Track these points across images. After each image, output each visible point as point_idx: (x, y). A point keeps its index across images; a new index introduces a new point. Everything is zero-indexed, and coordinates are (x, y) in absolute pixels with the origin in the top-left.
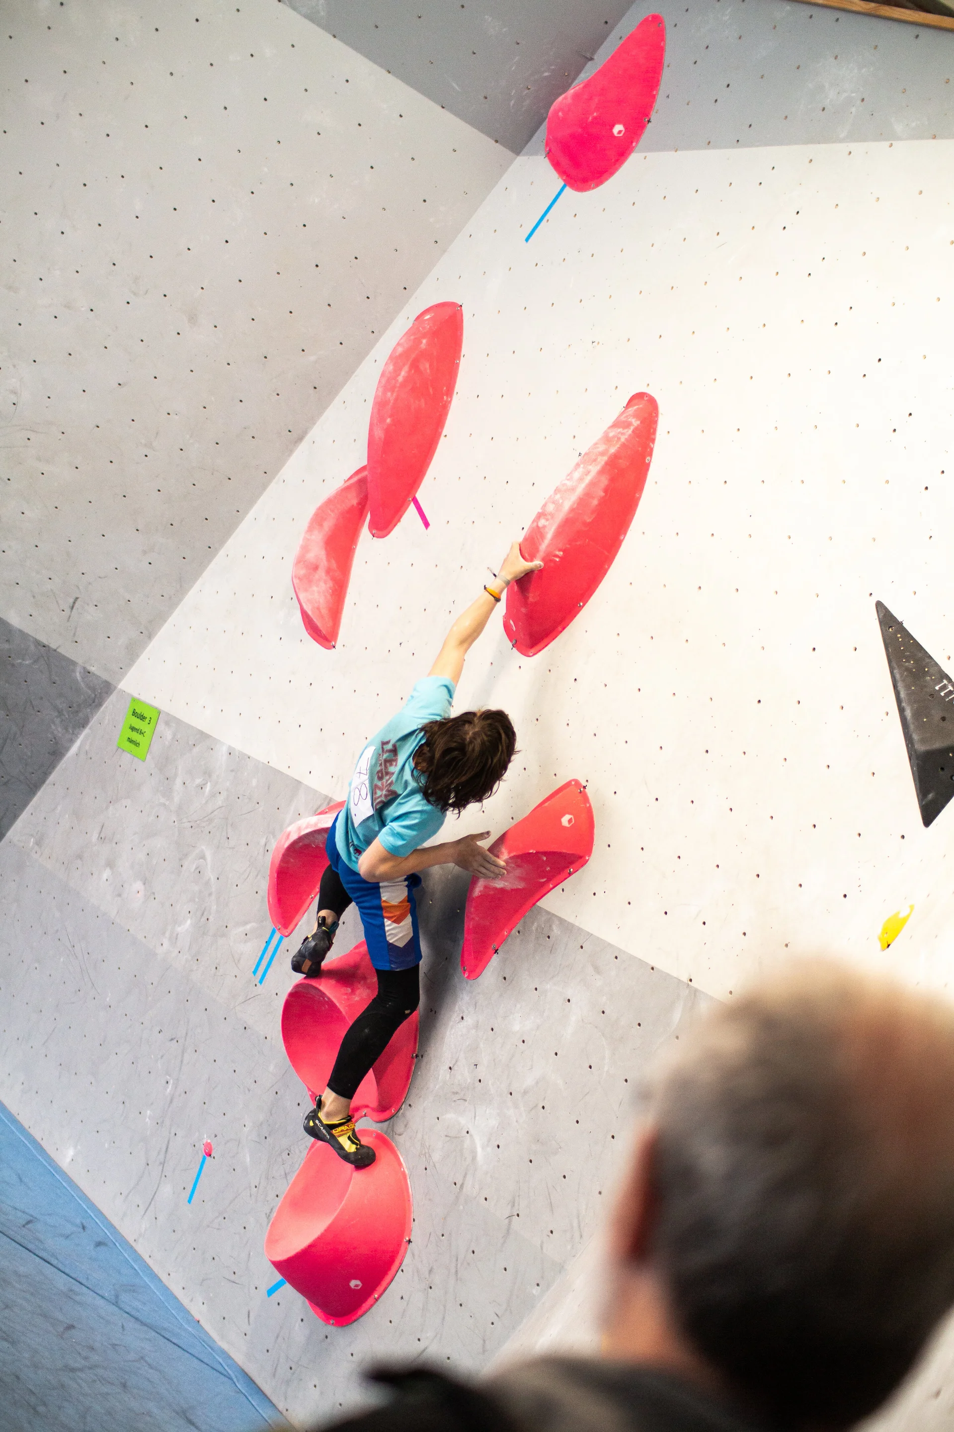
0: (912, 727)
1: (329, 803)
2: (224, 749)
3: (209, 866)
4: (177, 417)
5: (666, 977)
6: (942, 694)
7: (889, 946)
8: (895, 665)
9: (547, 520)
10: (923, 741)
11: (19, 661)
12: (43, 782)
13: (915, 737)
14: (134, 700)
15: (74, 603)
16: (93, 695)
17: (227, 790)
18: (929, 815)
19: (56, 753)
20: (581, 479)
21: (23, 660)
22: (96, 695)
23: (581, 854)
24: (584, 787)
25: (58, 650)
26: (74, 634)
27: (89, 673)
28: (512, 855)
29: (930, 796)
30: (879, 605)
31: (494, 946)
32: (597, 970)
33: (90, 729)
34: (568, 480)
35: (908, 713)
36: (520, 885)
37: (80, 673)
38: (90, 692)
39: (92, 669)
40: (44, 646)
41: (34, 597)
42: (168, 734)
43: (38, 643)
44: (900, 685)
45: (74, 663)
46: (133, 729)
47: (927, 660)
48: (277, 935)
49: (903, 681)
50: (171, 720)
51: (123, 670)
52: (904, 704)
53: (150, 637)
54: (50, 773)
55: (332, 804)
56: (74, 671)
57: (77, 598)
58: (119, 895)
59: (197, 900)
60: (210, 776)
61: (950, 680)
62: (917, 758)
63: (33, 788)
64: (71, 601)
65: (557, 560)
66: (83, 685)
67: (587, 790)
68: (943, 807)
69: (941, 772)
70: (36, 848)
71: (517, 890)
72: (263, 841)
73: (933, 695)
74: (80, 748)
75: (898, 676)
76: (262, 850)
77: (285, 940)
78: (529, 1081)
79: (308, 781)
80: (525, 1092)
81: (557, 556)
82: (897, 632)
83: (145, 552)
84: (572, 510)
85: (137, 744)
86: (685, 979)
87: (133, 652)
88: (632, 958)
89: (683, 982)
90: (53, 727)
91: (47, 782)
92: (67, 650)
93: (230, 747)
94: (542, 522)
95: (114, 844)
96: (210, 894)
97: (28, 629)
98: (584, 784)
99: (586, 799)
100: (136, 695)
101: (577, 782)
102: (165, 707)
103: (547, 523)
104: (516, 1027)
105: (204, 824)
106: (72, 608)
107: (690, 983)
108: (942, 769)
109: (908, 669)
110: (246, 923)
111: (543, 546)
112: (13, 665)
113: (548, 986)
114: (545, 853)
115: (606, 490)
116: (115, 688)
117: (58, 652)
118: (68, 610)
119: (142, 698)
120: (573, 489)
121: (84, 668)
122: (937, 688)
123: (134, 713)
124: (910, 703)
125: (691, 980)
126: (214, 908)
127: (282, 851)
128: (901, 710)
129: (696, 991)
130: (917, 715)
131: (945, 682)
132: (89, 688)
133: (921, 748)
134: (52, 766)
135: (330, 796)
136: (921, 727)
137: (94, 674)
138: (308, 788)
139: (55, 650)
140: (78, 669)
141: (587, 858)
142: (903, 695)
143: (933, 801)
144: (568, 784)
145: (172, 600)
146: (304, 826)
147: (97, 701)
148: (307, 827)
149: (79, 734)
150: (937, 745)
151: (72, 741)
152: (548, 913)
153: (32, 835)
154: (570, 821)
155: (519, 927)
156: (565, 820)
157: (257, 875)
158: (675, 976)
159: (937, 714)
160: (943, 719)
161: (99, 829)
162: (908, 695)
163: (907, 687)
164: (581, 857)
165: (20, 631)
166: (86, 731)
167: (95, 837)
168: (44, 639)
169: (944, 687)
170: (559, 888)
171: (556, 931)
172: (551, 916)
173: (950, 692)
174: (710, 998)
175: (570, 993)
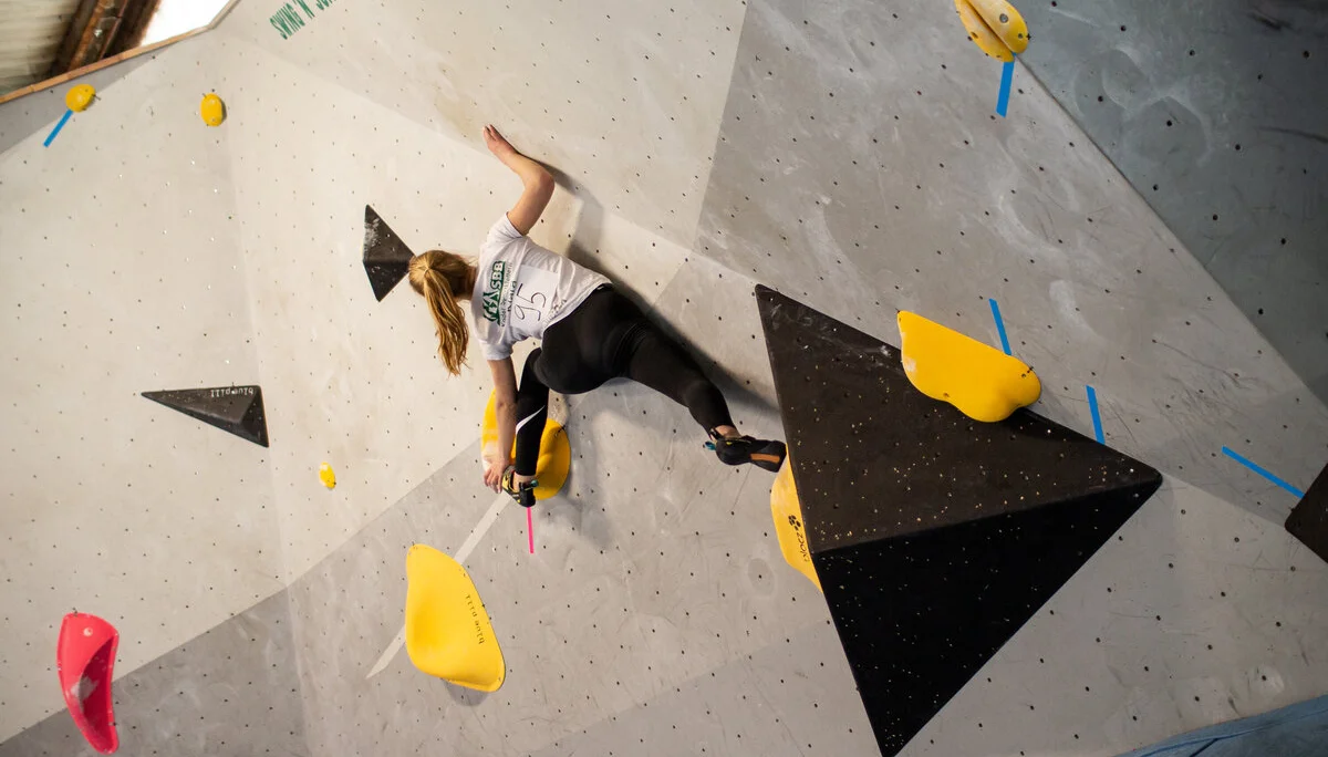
0: (224, 418)
5: (219, 627)
6: (218, 397)
7: (335, 483)
8: (184, 406)
10: (235, 418)
13: (231, 420)
23: (111, 637)
24: (75, 613)
30: (145, 395)
31: (111, 724)
32: (181, 666)
35: (215, 416)
36: (96, 683)
47: (195, 392)
49: (196, 408)
61: (213, 389)
62: (240, 426)
67: (78, 613)
68: (266, 435)
71: (98, 687)
78: (202, 743)
80: (206, 750)
82: (166, 396)
86: (228, 617)
88: (192, 642)
98: (73, 612)
99: (83, 615)
101: (70, 616)
104: (167, 735)
108: (253, 420)
109: (192, 402)
113: (163, 702)
114: (95, 656)
122: (213, 397)
124: (210, 412)
125: (232, 614)
129: (240, 615)
130: (219, 412)
133: (238, 421)
136: (227, 414)
141: (115, 634)
143: (264, 439)
144: (65, 622)
150: (243, 413)
152: (122, 678)
154: (89, 631)
155: (114, 700)
156: (87, 633)
158: (223, 621)
159: (227, 404)
160: (231, 403)
162: (206, 410)
163: (201, 408)
164: (113, 637)
169: (215, 393)
170: (116, 662)
171: (138, 679)
172: (127, 677)
173: (220, 393)
174: (251, 609)
175: (177, 691)
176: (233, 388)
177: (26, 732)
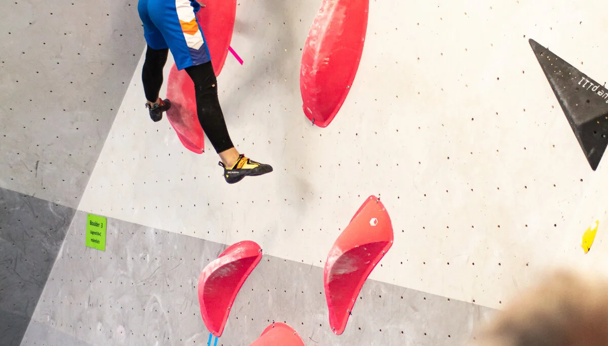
0: (570, 111)
1: (224, 248)
2: (152, 231)
3: (161, 305)
4: (70, 35)
5: (458, 302)
6: (584, 86)
7: (589, 249)
8: (550, 76)
9: (314, 40)
10: (579, 118)
11: (12, 209)
12: (46, 279)
13: (574, 117)
14: (89, 215)
15: (37, 165)
16: (63, 219)
17: (160, 256)
18: (594, 162)
19: (50, 260)
20: (328, 10)
21: (14, 207)
22: (65, 218)
23: (387, 241)
24: (379, 199)
25: (35, 196)
26: (42, 184)
27: (57, 205)
28: (345, 252)
29: (592, 151)
30: (531, 42)
31: (348, 311)
32: (415, 309)
33: (66, 239)
34: (321, 13)
35: (566, 103)
36: (355, 269)
37: (52, 207)
38: (60, 217)
39: (58, 203)
40: (25, 196)
41: (11, 167)
42: (116, 232)
43: (21, 195)
44: (556, 87)
45: (47, 202)
46: (93, 233)
47: (569, 68)
48: (214, 338)
49: (558, 84)
50: (115, 222)
51: (78, 198)
52: (561, 99)
53: (89, 174)
54: (49, 273)
55: (227, 248)
56: (47, 206)
57: (38, 161)
58: (110, 337)
59: (159, 328)
60: (147, 250)
61: (586, 76)
62: (578, 129)
63: (41, 284)
64: (35, 164)
65: (327, 63)
66: (55, 214)
67: (381, 200)
68: (601, 156)
69: (595, 135)
70: (52, 321)
71: (354, 273)
72: (190, 282)
73: (579, 88)
74: (63, 253)
75: (554, 83)
76: (191, 287)
77: (219, 339)
79: (208, 238)
81: (326, 61)
82: (546, 55)
83: (73, 123)
84: (328, 31)
85: (97, 242)
86: (470, 301)
87: (81, 186)
88: (434, 296)
89: (469, 303)
90: (44, 244)
91: (49, 279)
92: (40, 195)
93: (155, 229)
94: (311, 43)
95: (99, 307)
96: (166, 323)
97: (13, 188)
98: (378, 197)
99: (382, 206)
100: (89, 212)
101: (373, 196)
102: (109, 214)
103: (314, 43)
105: (150, 281)
106: (37, 168)
107: (474, 303)
108: (595, 132)
109: (559, 77)
110: (192, 334)
111: (316, 58)
112: (9, 213)
113: (388, 327)
114: (365, 246)
115: (346, 13)
116: (75, 210)
117: (35, 198)
118: (34, 170)
119: (94, 212)
120: (325, 18)
121: (54, 203)
122: (579, 83)
123: (91, 223)
124: (564, 97)
125: (474, 301)
126: (170, 331)
127: (203, 285)
128: (561, 103)
129: (479, 306)
130: (571, 103)
131: (583, 78)
132: (60, 214)
133: (579, 123)
134: (49, 269)
135: (224, 244)
136: (576, 110)
137: (60, 205)
138: (209, 242)
139: (33, 197)
140: (50, 205)
141: (392, 242)
142: (559, 93)
143: (595, 153)
144: (368, 200)
145: (97, 148)
146: (213, 266)
147: (66, 221)
148: (215, 266)
149: (61, 244)
150: (588, 118)
151: (57, 250)
152: (376, 282)
153: (47, 314)
154: (375, 222)
155: (361, 295)
156: (372, 222)
157: (192, 304)
158: (464, 301)
159: (583, 100)
160: (588, 101)
161: (88, 299)
162: (563, 92)
163: (561, 87)
164: (388, 242)
165: (8, 190)
166: (65, 242)
167: (86, 306)
168: (24, 192)
169: (584, 82)
170: (379, 264)
171: (384, 292)
172: (378, 284)
173: (588, 84)
174: (489, 309)
175: (401, 328)
176: (602, 88)
177: (302, 264)
